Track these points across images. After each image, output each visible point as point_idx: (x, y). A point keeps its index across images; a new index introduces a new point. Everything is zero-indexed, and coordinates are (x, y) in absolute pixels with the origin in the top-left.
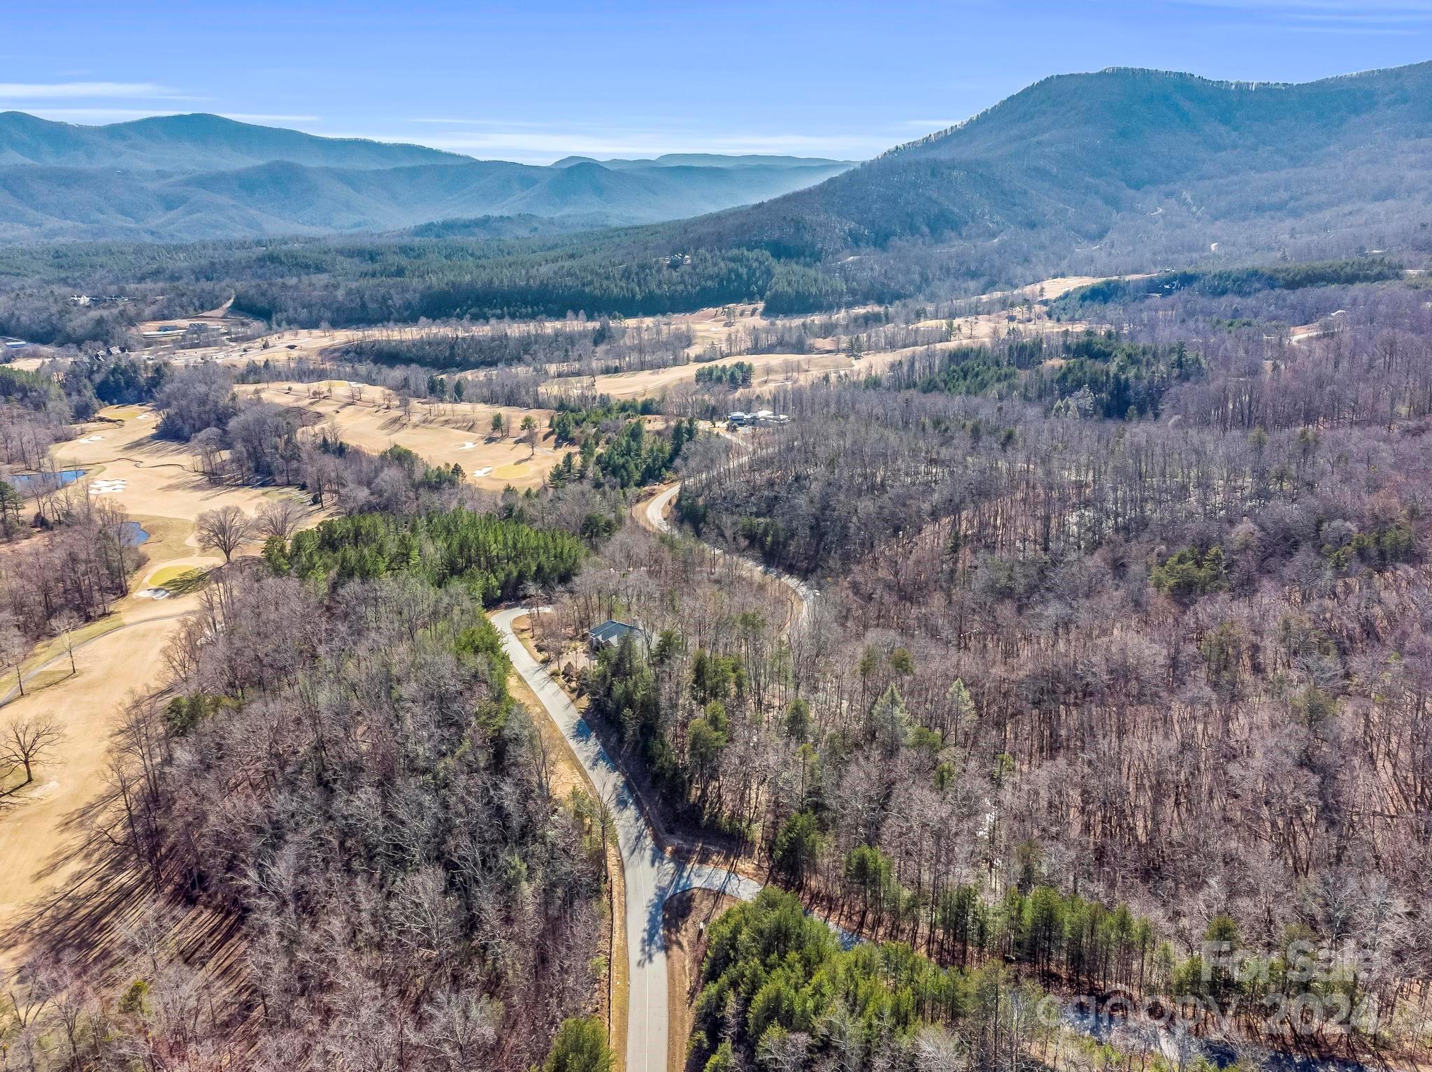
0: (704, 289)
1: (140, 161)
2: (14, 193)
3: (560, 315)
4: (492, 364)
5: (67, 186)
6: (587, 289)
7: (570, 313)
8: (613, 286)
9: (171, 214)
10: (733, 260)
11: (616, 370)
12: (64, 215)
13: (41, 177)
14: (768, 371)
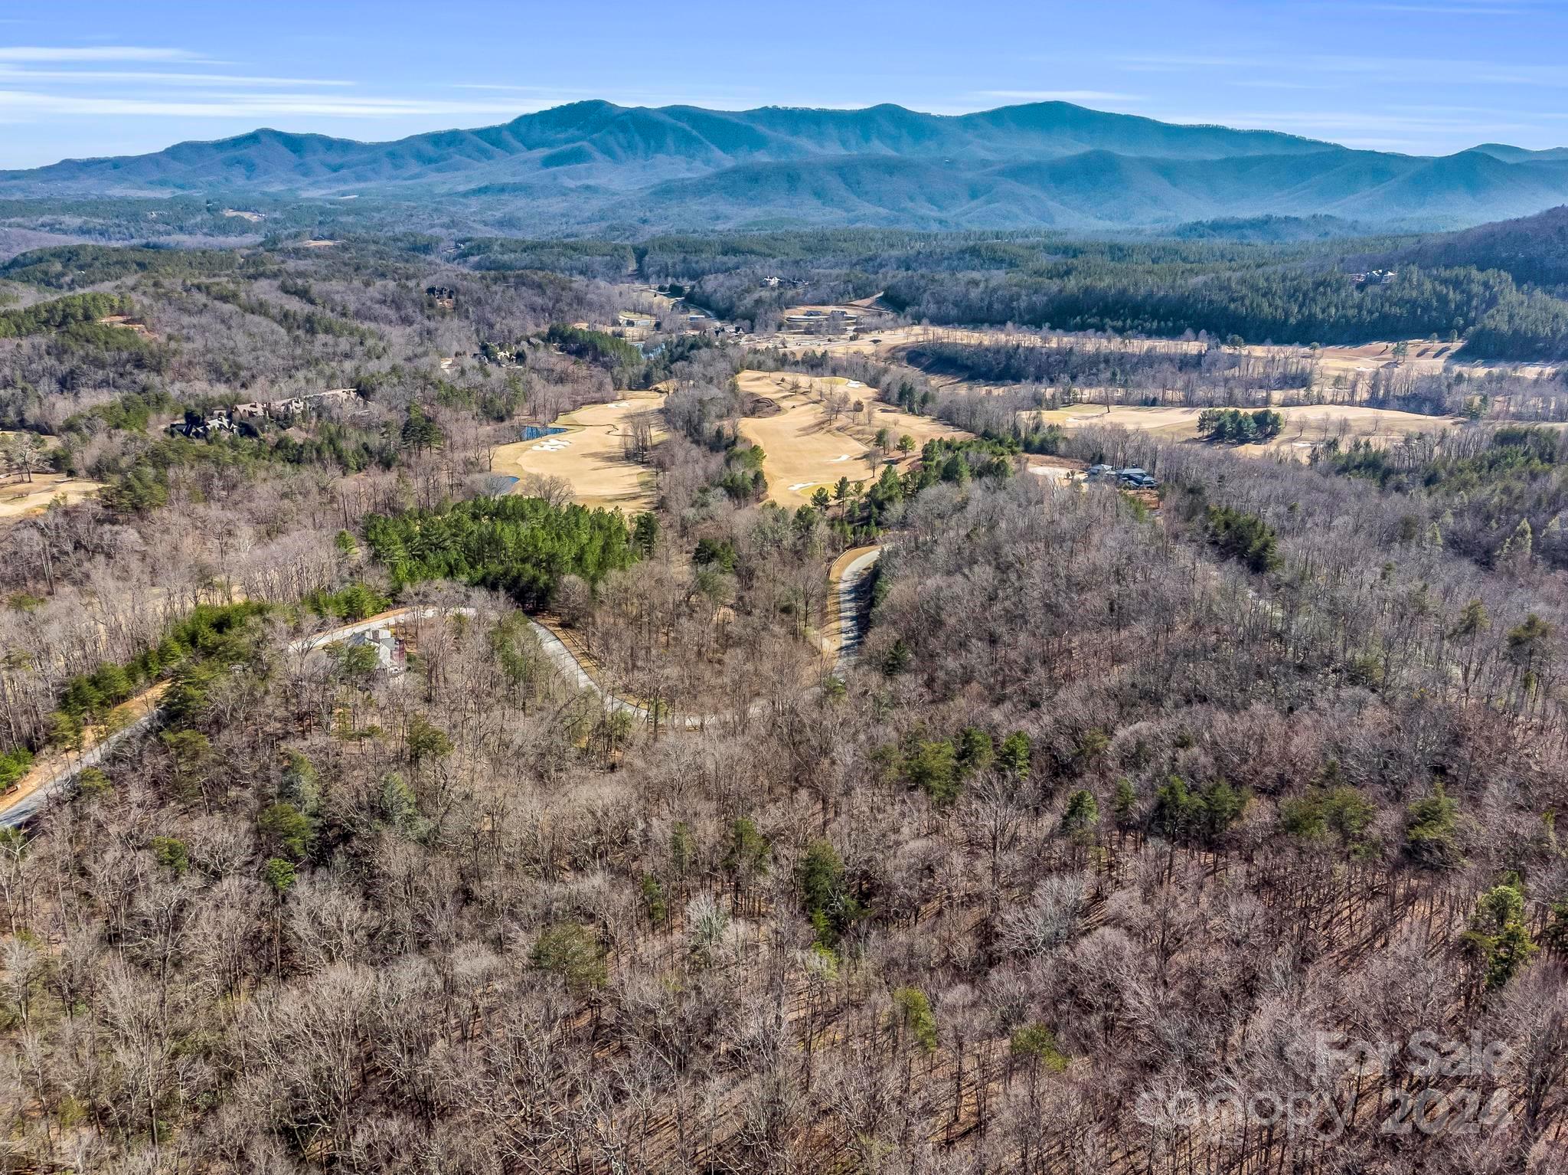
0: (1384, 317)
1: (980, 149)
2: (845, 180)
3: (1175, 333)
4: (1017, 378)
5: (891, 174)
6: (1232, 306)
7: (1189, 332)
8: (1265, 305)
9: (974, 203)
10: (1445, 282)
11: (1153, 403)
12: (880, 202)
13: (872, 166)
14: (1302, 427)
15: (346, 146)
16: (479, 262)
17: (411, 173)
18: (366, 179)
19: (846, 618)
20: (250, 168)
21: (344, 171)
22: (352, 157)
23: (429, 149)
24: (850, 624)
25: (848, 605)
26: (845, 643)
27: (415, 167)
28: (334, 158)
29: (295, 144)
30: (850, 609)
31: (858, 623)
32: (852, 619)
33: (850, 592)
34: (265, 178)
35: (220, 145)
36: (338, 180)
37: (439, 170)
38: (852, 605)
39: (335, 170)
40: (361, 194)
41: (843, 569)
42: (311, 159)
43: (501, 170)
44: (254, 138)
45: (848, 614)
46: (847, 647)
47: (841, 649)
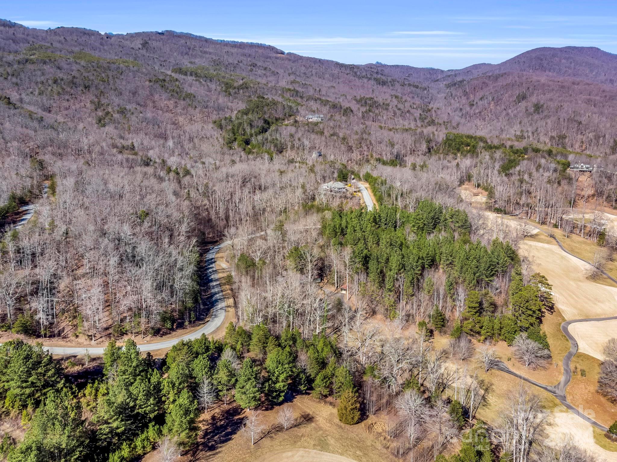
19: (216, 280)
24: (212, 277)
25: (216, 290)
26: (213, 265)
30: (213, 287)
31: (208, 278)
32: (212, 281)
33: (216, 301)
38: (213, 291)
41: (226, 318)
45: (214, 283)
46: (212, 263)
47: (215, 262)
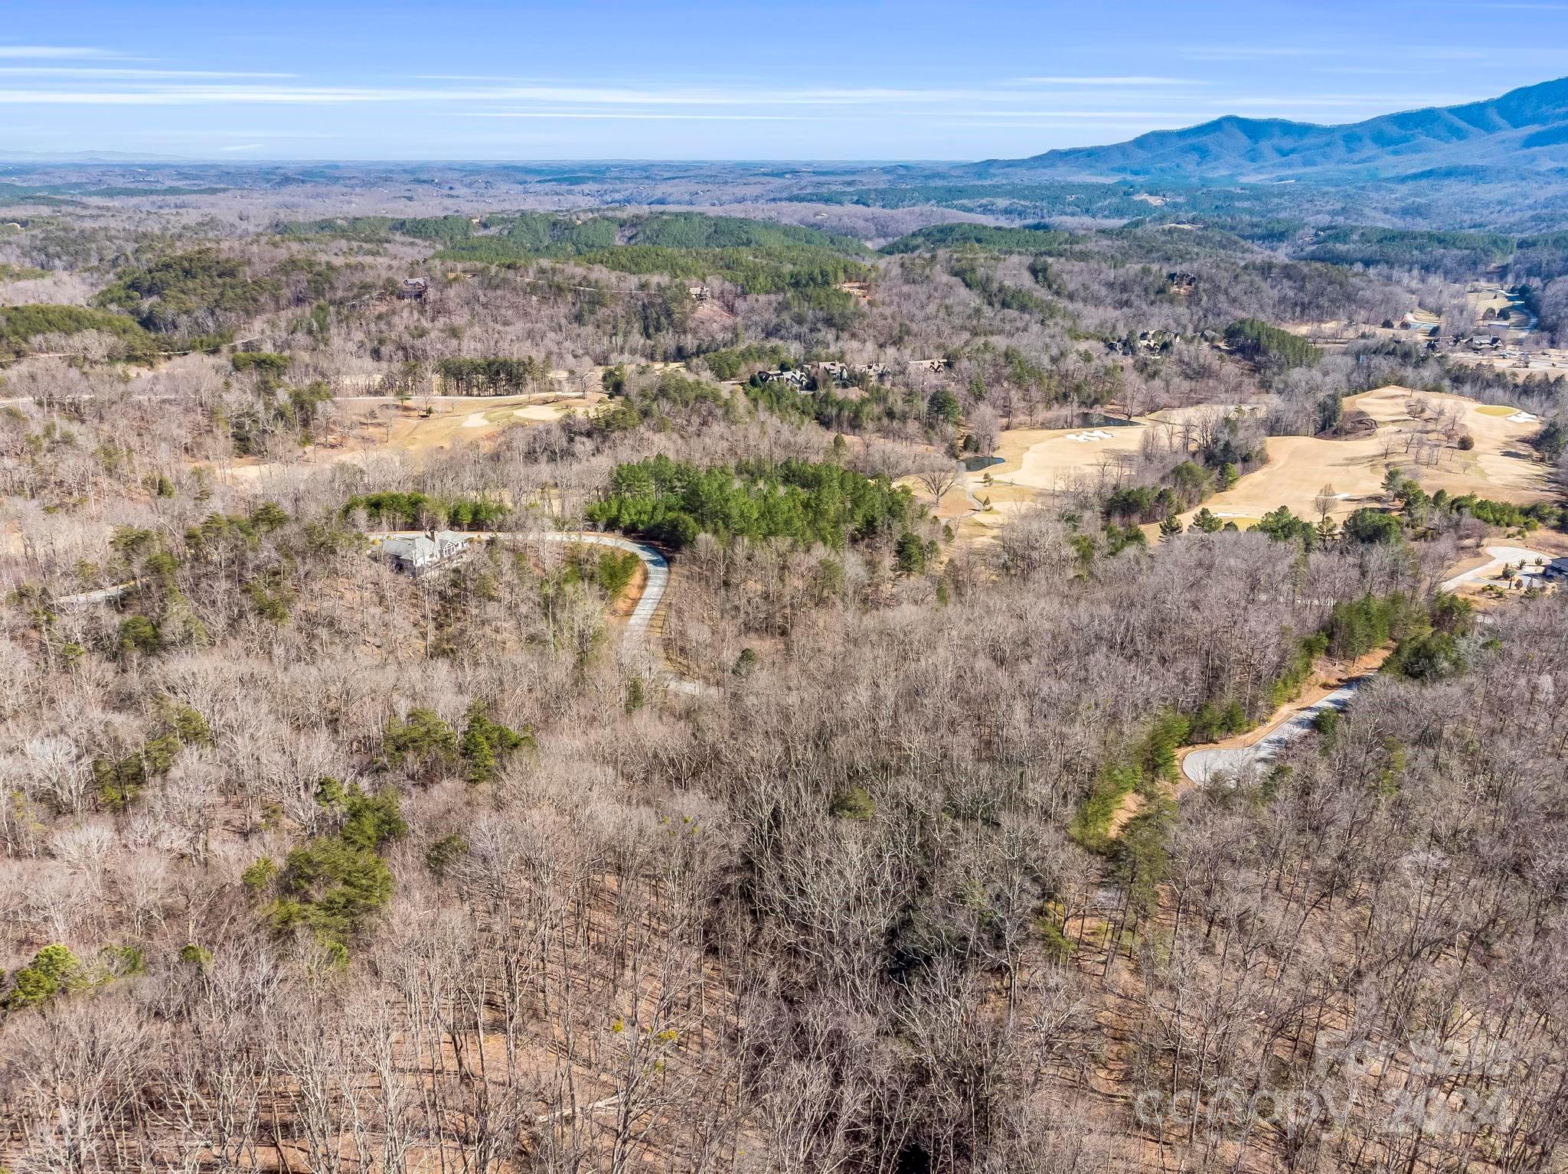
15: (1304, 130)
16: (1313, 252)
17: (1363, 157)
18: (1315, 164)
20: (1203, 153)
21: (1293, 156)
22: (1308, 141)
23: (1394, 131)
27: (1369, 149)
28: (1287, 143)
29: (1254, 129)
34: (1214, 164)
35: (1182, 134)
36: (1282, 165)
37: (1396, 153)
39: (1285, 155)
40: (1298, 180)
42: (1265, 145)
43: (1472, 151)
44: (1216, 126)
